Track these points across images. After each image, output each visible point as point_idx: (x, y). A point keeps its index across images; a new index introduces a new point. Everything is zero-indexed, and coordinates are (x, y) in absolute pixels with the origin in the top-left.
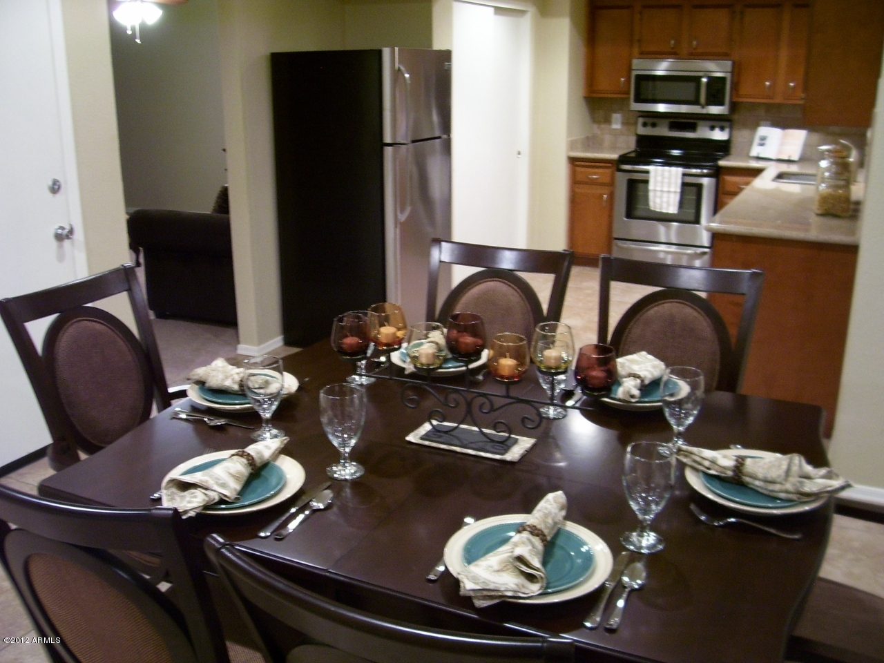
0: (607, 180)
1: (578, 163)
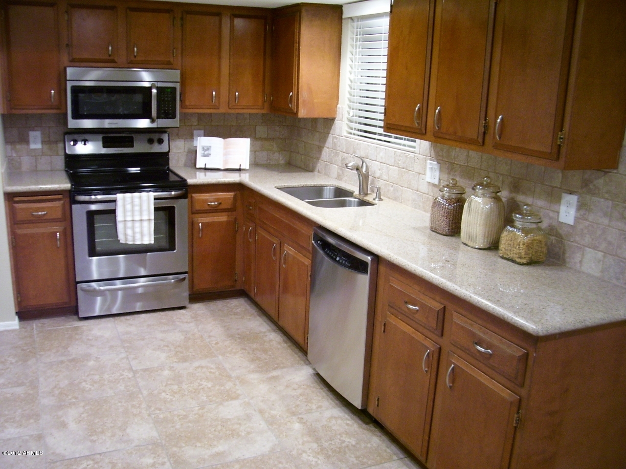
0: (59, 214)
1: (17, 199)
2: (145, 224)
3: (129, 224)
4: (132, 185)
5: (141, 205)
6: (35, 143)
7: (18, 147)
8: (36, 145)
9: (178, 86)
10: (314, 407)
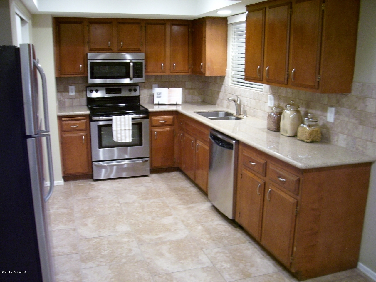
0: (84, 127)
1: (63, 119)
2: (127, 132)
3: (119, 132)
4: (121, 112)
5: (125, 122)
6: (72, 92)
7: (64, 94)
8: (72, 93)
9: (143, 61)
10: (209, 220)
